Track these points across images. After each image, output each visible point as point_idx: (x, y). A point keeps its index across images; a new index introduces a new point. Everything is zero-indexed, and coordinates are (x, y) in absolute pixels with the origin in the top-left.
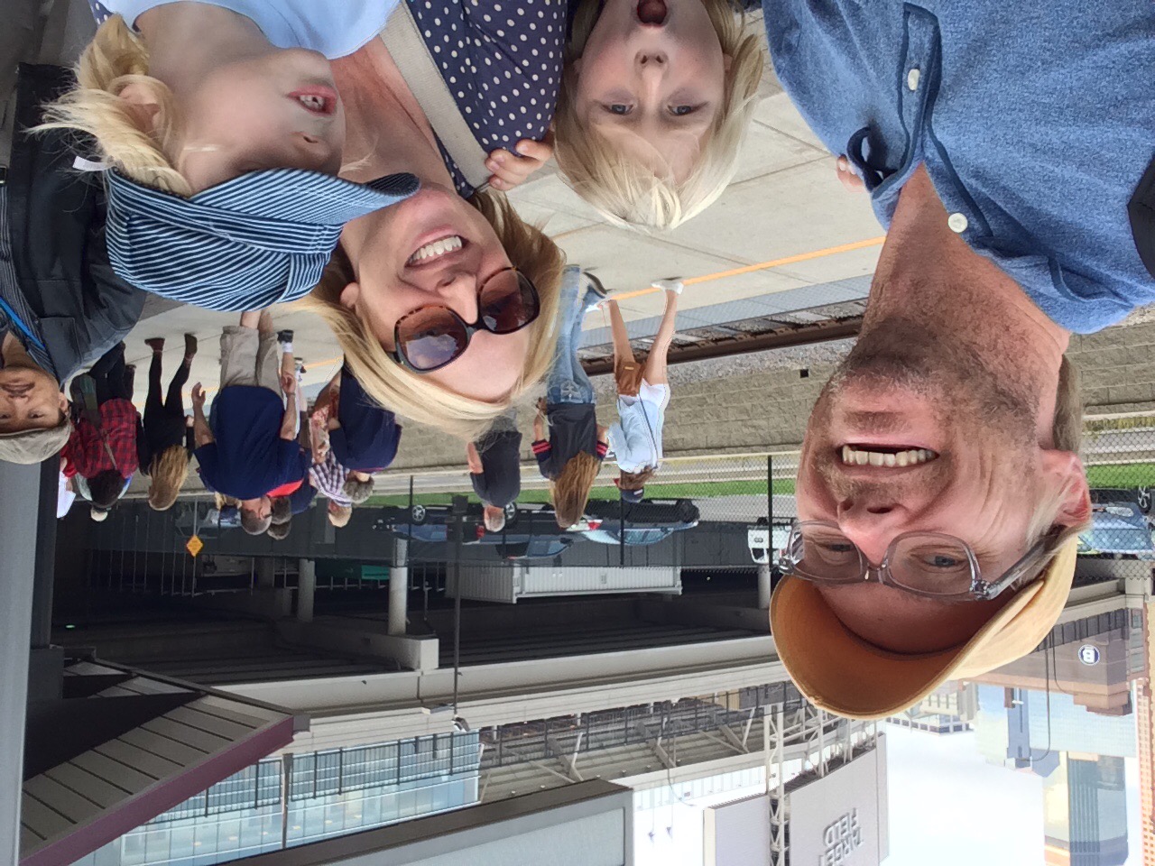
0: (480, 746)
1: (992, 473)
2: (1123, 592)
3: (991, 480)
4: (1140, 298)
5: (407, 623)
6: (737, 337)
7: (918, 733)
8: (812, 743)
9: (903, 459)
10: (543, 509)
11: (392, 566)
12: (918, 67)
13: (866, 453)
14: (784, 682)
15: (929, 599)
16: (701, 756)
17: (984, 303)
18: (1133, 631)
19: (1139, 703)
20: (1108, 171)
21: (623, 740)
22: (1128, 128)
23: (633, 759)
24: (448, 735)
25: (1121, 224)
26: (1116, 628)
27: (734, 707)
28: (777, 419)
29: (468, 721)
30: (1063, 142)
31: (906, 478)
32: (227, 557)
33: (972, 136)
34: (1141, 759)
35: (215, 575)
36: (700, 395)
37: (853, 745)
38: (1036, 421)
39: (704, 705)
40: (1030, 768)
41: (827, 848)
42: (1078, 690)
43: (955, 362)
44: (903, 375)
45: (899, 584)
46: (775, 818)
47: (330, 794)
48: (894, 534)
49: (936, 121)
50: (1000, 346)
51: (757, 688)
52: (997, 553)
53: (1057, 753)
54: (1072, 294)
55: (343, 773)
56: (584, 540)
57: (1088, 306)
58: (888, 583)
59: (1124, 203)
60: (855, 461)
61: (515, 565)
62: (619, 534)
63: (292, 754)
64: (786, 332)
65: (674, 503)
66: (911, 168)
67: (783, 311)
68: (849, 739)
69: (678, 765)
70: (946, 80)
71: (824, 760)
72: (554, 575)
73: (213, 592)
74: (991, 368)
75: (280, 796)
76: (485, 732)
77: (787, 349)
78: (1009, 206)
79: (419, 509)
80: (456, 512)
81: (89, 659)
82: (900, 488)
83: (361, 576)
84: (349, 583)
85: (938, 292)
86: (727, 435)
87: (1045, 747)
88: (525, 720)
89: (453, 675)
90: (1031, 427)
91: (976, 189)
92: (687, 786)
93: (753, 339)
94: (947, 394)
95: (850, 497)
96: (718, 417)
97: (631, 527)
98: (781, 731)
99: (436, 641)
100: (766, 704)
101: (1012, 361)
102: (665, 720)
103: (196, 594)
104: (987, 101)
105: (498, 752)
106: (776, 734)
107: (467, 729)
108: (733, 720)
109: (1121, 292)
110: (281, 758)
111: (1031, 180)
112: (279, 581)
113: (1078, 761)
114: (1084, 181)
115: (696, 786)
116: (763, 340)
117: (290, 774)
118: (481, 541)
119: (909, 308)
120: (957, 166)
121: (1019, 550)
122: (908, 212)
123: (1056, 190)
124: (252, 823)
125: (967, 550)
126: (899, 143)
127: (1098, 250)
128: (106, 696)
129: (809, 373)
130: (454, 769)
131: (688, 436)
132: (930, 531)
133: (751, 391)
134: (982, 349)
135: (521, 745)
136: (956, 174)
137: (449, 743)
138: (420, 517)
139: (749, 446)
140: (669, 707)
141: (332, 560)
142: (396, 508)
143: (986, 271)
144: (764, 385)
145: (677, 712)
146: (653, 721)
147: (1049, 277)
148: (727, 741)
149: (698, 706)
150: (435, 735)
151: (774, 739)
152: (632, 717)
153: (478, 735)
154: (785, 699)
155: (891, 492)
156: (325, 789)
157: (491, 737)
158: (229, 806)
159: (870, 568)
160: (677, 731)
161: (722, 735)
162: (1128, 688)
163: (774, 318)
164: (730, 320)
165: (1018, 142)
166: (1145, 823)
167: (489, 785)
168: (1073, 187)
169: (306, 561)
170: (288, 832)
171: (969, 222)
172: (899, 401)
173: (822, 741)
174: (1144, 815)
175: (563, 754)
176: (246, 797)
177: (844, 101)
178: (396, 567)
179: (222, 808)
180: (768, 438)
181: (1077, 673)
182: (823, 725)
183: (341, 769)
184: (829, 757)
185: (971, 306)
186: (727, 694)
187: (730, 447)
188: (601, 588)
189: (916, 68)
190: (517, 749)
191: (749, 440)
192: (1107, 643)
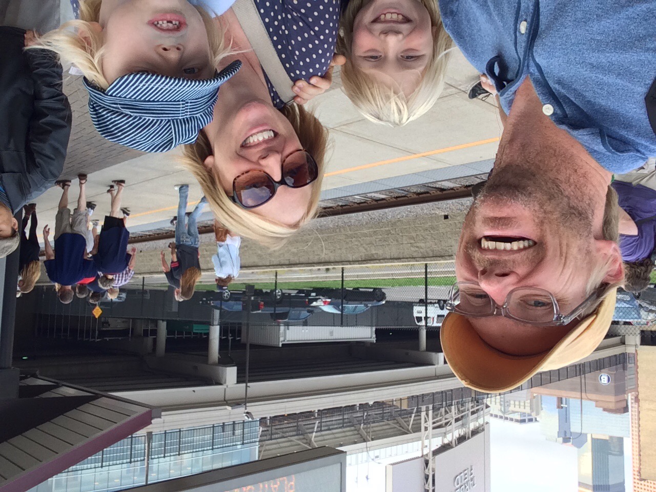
0: (259, 428)
1: (566, 253)
2: (624, 343)
3: (566, 258)
4: (652, 153)
5: (219, 357)
6: (409, 196)
7: (508, 423)
8: (448, 428)
9: (515, 245)
10: (297, 293)
11: (211, 325)
12: (526, 20)
13: (494, 242)
14: (433, 393)
15: (530, 325)
16: (385, 435)
17: (563, 156)
18: (629, 365)
19: (632, 407)
20: (634, 78)
21: (341, 425)
22: (646, 53)
23: (346, 436)
24: (242, 422)
25: (641, 110)
26: (620, 364)
27: (404, 407)
28: (431, 243)
29: (253, 414)
30: (608, 61)
31: (517, 256)
32: (116, 319)
33: (557, 59)
34: (633, 438)
35: (109, 329)
36: (387, 229)
37: (471, 429)
38: (593, 224)
39: (387, 406)
40: (571, 443)
41: (456, 488)
42: (598, 399)
43: (546, 189)
44: (516, 196)
45: (513, 316)
46: (427, 470)
47: (174, 455)
48: (511, 288)
49: (536, 51)
50: (572, 180)
51: (417, 396)
52: (569, 299)
53: (586, 435)
54: (613, 150)
55: (181, 443)
56: (320, 311)
57: (622, 158)
58: (507, 316)
59: (643, 97)
60: (488, 247)
61: (281, 325)
62: (340, 307)
63: (152, 432)
64: (436, 193)
65: (372, 290)
66: (521, 78)
67: (434, 181)
68: (469, 426)
69: (373, 440)
70: (542, 27)
71: (454, 438)
72: (303, 331)
73: (108, 339)
74: (567, 193)
75: (145, 456)
76: (263, 421)
77: (436, 203)
78: (577, 100)
79: (227, 292)
80: (247, 294)
81: (34, 376)
82: (514, 262)
83: (193, 331)
84: (186, 335)
85: (536, 150)
86: (402, 251)
87: (579, 431)
88: (286, 413)
89: (245, 387)
90: (589, 227)
91: (559, 90)
92: (377, 452)
93: (417, 197)
94: (541, 208)
95: (485, 267)
96: (397, 241)
97: (347, 304)
98: (431, 421)
99: (235, 368)
100: (422, 405)
101: (579, 189)
102: (366, 414)
103: (99, 340)
104: (564, 39)
105: (270, 432)
106: (428, 423)
107: (253, 418)
108: (404, 414)
109: (641, 150)
110: (146, 435)
111: (590, 84)
112: (146, 333)
113: (598, 439)
114: (620, 84)
115: (382, 452)
116: (423, 197)
117: (151, 444)
118: (262, 311)
119: (519, 159)
120: (548, 77)
121: (582, 297)
122: (520, 104)
123: (604, 90)
124: (128, 472)
125: (551, 298)
126: (515, 65)
127: (628, 126)
128: (43, 397)
129: (449, 217)
130: (244, 441)
131: (380, 252)
132: (531, 287)
133: (416, 227)
134: (561, 182)
135: (283, 428)
136: (547, 82)
137: (242, 427)
138: (227, 297)
139: (414, 258)
140: (368, 406)
141: (176, 321)
142: (213, 292)
143: (564, 137)
144: (423, 223)
145: (372, 409)
146: (359, 415)
147: (599, 140)
148: (400, 426)
149: (384, 406)
150: (234, 422)
151: (427, 426)
152: (346, 412)
153: (258, 422)
154: (433, 403)
155: (509, 265)
156: (171, 452)
157: (266, 423)
158: (115, 462)
159: (497, 308)
160: (372, 420)
161: (398, 423)
162: (626, 398)
163: (429, 185)
164: (404, 186)
165: (582, 63)
166: (634, 474)
167: (265, 451)
168: (614, 88)
169: (161, 321)
170: (149, 477)
171: (554, 110)
172: (513, 210)
173: (454, 427)
174: (634, 471)
175: (307, 433)
176: (125, 457)
177: (485, 42)
178: (213, 325)
179: (111, 463)
180: (426, 254)
181: (598, 389)
182: (454, 418)
183: (180, 441)
184: (458, 436)
185: (555, 158)
186: (401, 399)
187: (404, 258)
188: (330, 338)
189: (524, 21)
190: (281, 430)
191: (415, 255)
192: (615, 372)
